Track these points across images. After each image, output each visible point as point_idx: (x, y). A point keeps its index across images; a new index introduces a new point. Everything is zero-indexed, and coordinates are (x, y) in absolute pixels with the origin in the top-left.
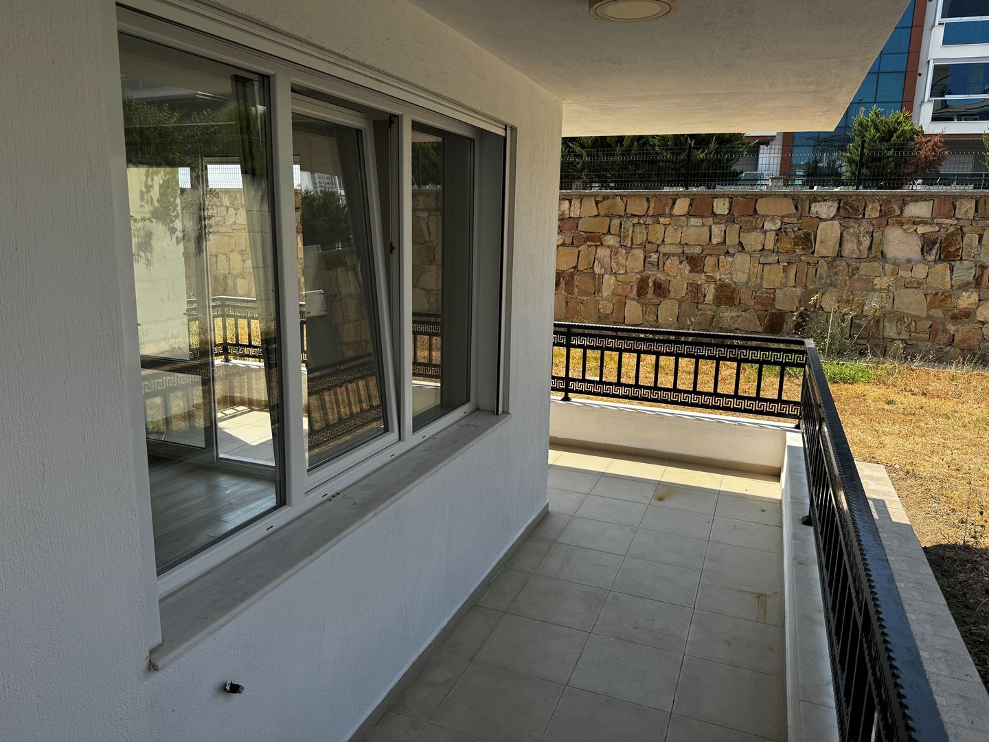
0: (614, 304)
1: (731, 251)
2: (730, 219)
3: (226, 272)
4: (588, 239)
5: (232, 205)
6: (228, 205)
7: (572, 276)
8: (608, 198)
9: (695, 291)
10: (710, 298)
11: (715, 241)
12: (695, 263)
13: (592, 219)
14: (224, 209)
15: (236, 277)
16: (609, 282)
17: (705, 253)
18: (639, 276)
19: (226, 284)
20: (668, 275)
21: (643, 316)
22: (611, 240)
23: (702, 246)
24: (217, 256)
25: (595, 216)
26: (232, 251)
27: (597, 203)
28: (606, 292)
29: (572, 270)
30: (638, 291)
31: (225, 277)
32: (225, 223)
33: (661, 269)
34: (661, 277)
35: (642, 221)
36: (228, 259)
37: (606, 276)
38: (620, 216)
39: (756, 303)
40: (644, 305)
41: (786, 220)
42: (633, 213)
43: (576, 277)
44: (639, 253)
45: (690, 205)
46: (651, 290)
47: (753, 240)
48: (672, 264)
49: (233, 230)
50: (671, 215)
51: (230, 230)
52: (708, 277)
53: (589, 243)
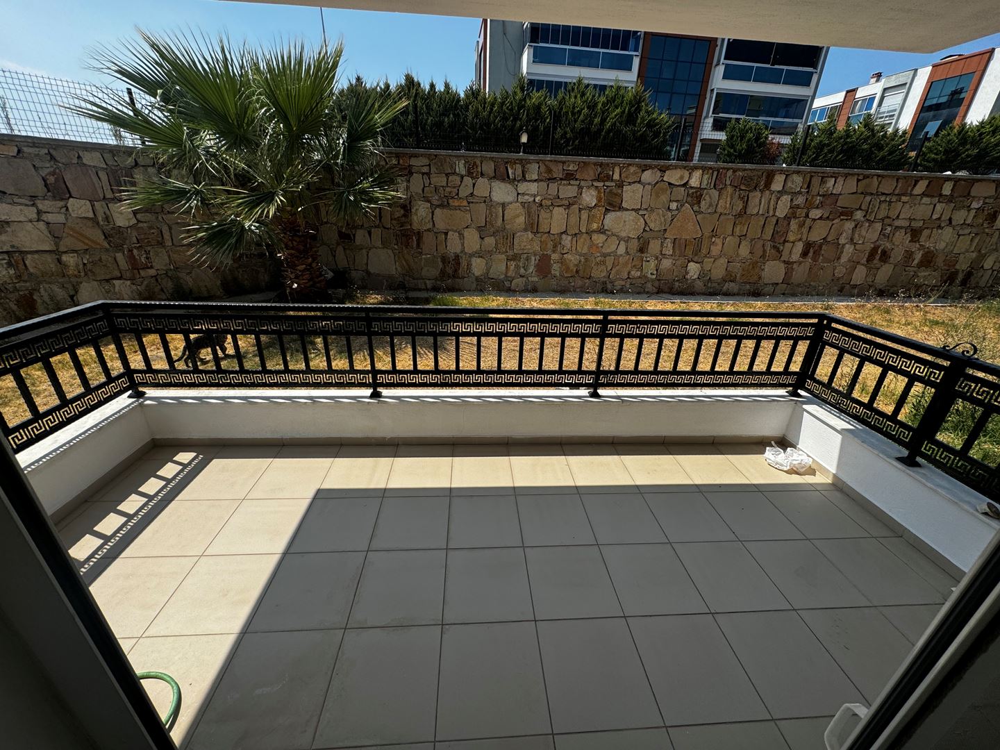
0: (846, 269)
1: (943, 225)
2: (950, 199)
3: (458, 251)
4: (842, 214)
5: (470, 174)
6: (464, 173)
7: (820, 247)
8: (868, 177)
9: (909, 255)
10: (916, 262)
11: (934, 217)
12: (915, 234)
13: (851, 195)
14: (458, 179)
15: (471, 255)
16: (849, 249)
17: (924, 226)
18: (872, 246)
19: (459, 264)
20: (894, 244)
21: (866, 278)
22: (859, 215)
23: (924, 220)
24: (446, 234)
25: (853, 193)
26: (467, 227)
27: (858, 180)
28: (844, 259)
29: (822, 241)
30: (869, 256)
31: (457, 257)
32: (458, 194)
33: (890, 239)
34: (889, 245)
35: (888, 199)
36: (461, 236)
37: (847, 246)
38: (872, 194)
39: (945, 265)
40: (870, 269)
41: (987, 201)
42: (883, 192)
43: (824, 246)
44: (878, 226)
45: (927, 186)
46: (878, 257)
47: (960, 216)
48: (899, 235)
49: (469, 203)
50: (911, 195)
51: (465, 203)
52: (920, 245)
53: (842, 217)
